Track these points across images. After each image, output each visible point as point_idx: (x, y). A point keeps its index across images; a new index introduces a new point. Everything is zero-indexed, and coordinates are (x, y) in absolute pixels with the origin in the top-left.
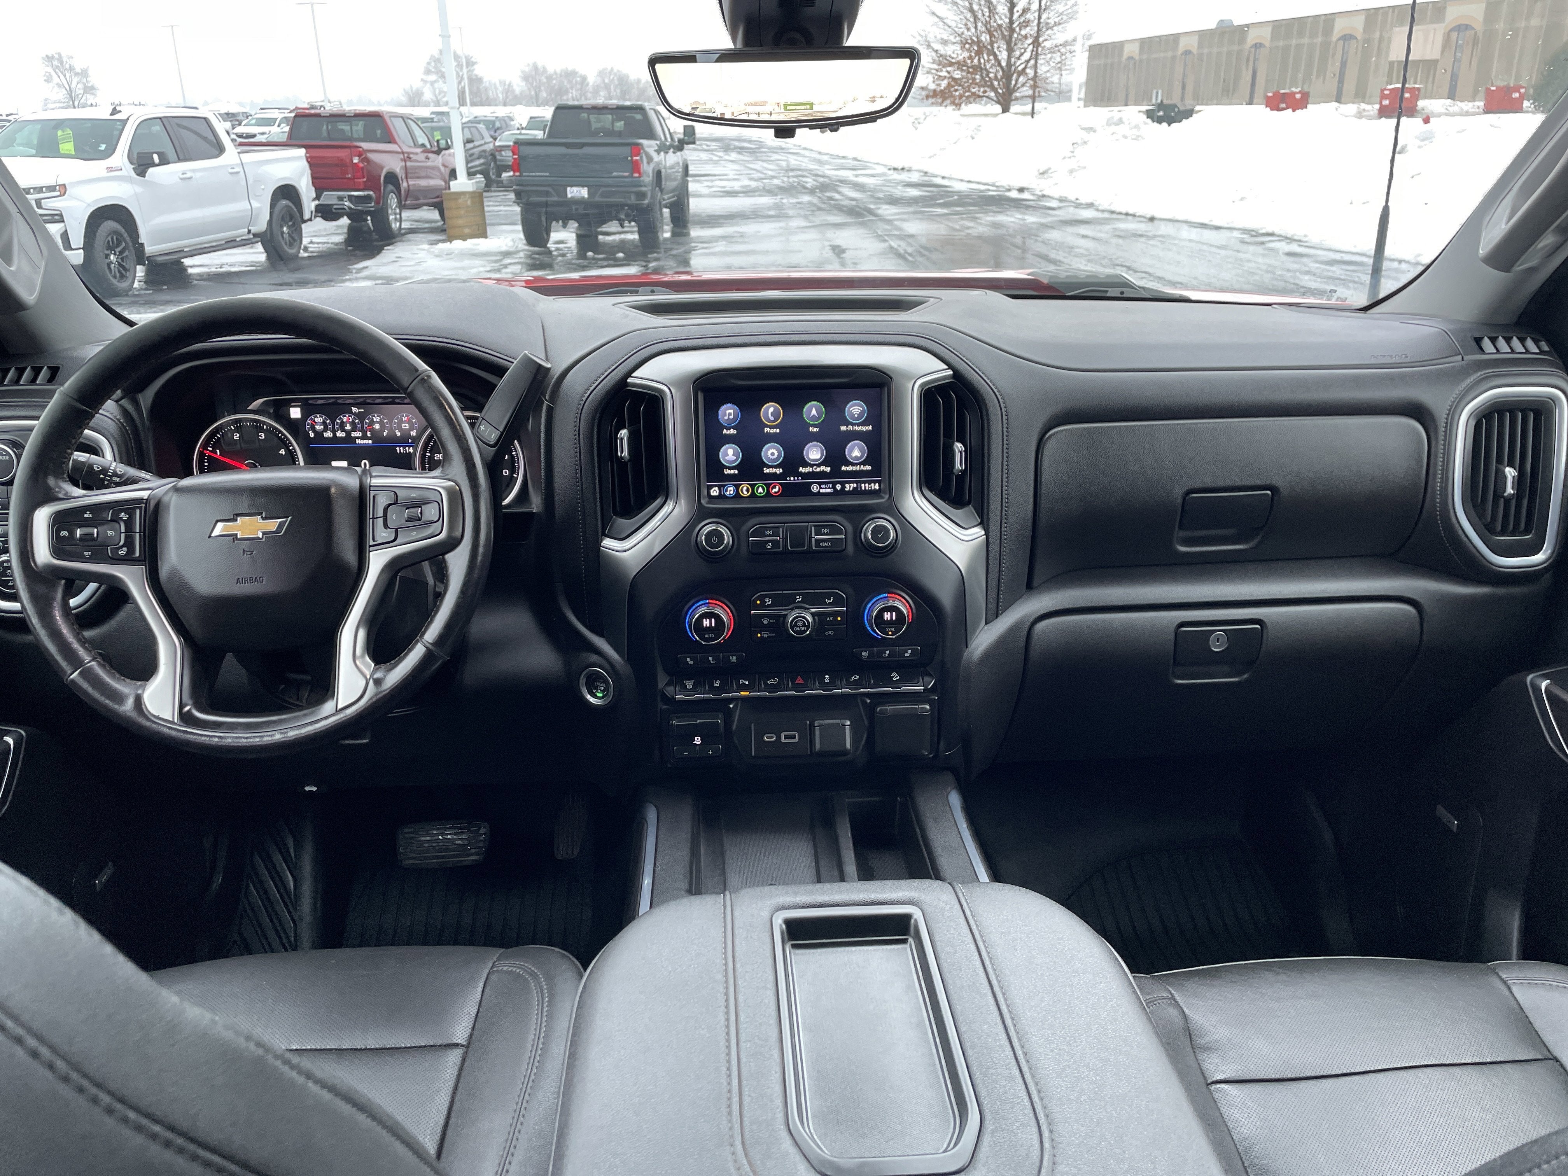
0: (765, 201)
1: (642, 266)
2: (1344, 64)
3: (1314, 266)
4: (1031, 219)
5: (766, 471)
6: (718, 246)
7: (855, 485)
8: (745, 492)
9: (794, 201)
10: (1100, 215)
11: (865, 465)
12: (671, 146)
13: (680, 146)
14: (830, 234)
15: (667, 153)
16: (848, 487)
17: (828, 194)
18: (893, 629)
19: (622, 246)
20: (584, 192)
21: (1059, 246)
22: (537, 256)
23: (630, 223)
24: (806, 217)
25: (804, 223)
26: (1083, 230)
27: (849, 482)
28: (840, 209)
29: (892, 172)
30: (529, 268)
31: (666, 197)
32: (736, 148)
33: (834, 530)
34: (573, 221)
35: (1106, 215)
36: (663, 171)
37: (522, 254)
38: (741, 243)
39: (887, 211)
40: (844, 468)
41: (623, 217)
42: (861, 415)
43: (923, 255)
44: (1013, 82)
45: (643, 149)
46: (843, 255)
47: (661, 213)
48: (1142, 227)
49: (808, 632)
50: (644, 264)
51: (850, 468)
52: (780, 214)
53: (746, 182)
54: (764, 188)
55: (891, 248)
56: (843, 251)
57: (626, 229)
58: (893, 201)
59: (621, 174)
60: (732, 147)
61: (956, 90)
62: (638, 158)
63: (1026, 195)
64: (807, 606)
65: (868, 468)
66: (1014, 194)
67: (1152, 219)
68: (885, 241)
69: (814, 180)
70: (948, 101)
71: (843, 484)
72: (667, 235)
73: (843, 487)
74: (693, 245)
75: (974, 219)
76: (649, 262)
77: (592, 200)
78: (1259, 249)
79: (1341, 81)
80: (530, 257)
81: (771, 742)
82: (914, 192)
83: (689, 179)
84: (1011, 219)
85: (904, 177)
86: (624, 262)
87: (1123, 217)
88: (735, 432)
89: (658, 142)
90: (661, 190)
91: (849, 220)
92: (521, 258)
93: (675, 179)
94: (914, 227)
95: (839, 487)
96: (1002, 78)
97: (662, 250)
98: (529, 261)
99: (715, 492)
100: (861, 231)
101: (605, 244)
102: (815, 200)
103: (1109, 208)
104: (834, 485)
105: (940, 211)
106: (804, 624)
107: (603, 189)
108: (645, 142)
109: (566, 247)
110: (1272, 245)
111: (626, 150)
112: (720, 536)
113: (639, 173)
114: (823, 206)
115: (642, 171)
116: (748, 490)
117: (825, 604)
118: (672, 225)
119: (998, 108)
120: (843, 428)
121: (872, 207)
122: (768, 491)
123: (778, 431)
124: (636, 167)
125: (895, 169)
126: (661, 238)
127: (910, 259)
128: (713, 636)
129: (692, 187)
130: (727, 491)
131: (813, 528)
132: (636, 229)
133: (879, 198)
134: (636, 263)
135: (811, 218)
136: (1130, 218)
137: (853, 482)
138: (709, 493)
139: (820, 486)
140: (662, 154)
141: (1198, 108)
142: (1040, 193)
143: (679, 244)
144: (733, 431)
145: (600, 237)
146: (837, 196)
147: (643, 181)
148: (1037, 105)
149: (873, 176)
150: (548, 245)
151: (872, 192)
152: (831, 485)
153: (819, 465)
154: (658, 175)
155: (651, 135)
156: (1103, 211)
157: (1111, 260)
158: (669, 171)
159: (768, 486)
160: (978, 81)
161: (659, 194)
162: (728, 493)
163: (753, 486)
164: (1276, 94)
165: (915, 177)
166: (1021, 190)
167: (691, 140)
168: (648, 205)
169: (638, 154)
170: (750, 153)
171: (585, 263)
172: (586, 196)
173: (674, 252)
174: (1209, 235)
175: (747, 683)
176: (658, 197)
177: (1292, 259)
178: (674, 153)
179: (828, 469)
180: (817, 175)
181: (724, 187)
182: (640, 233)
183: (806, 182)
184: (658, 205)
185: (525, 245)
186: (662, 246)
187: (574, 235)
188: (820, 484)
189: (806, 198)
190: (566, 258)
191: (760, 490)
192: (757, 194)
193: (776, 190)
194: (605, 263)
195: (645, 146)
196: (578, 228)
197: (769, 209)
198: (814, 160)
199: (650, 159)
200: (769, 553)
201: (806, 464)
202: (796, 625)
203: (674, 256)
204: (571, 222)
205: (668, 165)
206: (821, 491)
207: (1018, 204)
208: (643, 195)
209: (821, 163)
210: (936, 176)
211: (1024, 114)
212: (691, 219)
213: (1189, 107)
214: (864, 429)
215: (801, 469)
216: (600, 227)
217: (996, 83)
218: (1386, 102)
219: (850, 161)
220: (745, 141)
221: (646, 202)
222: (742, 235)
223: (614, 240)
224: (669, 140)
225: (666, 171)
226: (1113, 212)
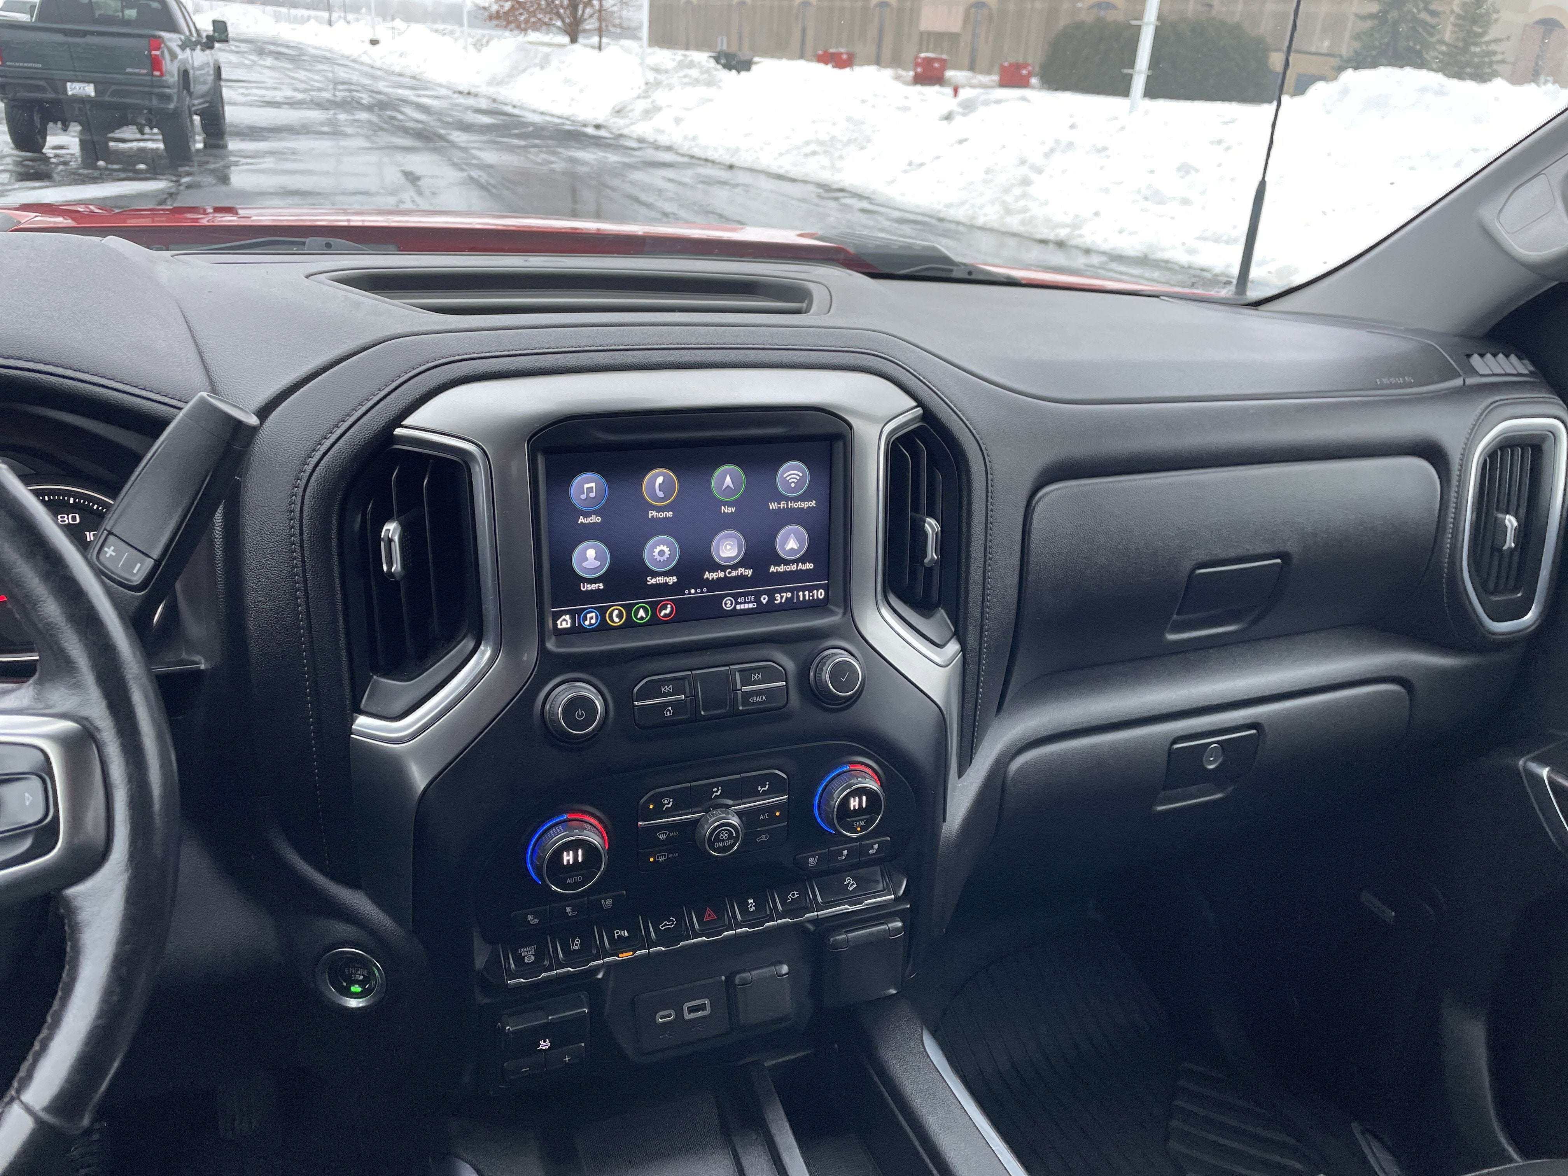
0: (314, 115)
1: (172, 181)
2: (881, 31)
3: (887, 224)
4: (613, 158)
5: (651, 581)
6: (265, 162)
7: (789, 595)
8: (616, 620)
9: (350, 117)
10: (679, 159)
11: (804, 563)
12: (197, 43)
13: (209, 43)
14: (399, 157)
15: (194, 50)
16: (778, 598)
17: (389, 113)
18: (862, 823)
19: (141, 155)
20: (90, 90)
21: (648, 188)
22: (30, 163)
23: (151, 128)
24: (367, 137)
25: (366, 144)
26: (670, 173)
27: (780, 591)
28: (406, 131)
29: (456, 96)
30: (20, 178)
31: (196, 102)
32: (271, 53)
33: (770, 675)
34: (76, 124)
35: (686, 160)
36: (191, 72)
37: (9, 160)
38: (295, 161)
39: (457, 137)
40: (773, 569)
41: (143, 122)
42: (799, 484)
43: (508, 189)
44: (580, 12)
45: (163, 42)
46: (419, 183)
47: (192, 121)
48: (724, 175)
49: (735, 848)
50: (174, 179)
51: (782, 568)
52: (335, 132)
53: (290, 93)
54: (312, 100)
55: (471, 178)
56: (418, 178)
57: (146, 137)
58: (466, 127)
59: (137, 71)
60: (267, 51)
61: (521, 14)
62: (158, 53)
63: (602, 133)
64: (730, 802)
65: (810, 566)
66: (590, 131)
67: (731, 167)
68: (462, 170)
69: (370, 96)
70: (513, 26)
71: (771, 595)
72: (200, 146)
73: (772, 598)
74: (233, 159)
75: (554, 153)
76: (180, 176)
77: (99, 99)
78: (832, 204)
79: (879, 46)
80: (19, 164)
81: (669, 1022)
82: (486, 120)
83: (223, 83)
84: (589, 155)
85: (471, 102)
86: (148, 175)
87: (702, 162)
88: (598, 519)
89: (183, 37)
90: (190, 94)
91: (418, 144)
92: (8, 164)
93: (205, 83)
94: (490, 157)
95: (764, 599)
96: (568, 6)
97: (196, 164)
98: (20, 169)
99: (565, 622)
100: (435, 157)
101: (118, 153)
102: (375, 119)
103: (688, 153)
104: (758, 595)
105: (516, 142)
106: (730, 836)
107: (114, 87)
108: (165, 35)
109: (68, 154)
110: (844, 201)
111: (144, 42)
112: (585, 703)
113: (160, 70)
114: (385, 126)
115: (164, 69)
116: (620, 616)
117: (757, 794)
118: (204, 135)
119: (566, 39)
120: (773, 506)
121: (443, 132)
122: (654, 614)
123: (670, 514)
124: (156, 64)
125: (460, 93)
126: (193, 149)
127: (494, 191)
128: (579, 878)
129: (227, 93)
130: (585, 619)
131: (737, 675)
132: (160, 137)
133: (448, 123)
134: (164, 177)
135: (374, 138)
136: (710, 164)
137: (786, 590)
138: (555, 625)
139: (736, 600)
140: (188, 50)
141: (756, 59)
142: (618, 132)
143: (216, 157)
144: (595, 519)
145: (111, 144)
146: (400, 117)
147: (166, 81)
148: (605, 40)
149: (437, 97)
150: (44, 151)
151: (439, 115)
152: (753, 597)
153: (734, 567)
154: (185, 75)
155: (173, 28)
156: (683, 155)
157: (701, 206)
158: (198, 73)
159: (653, 605)
160: (544, 7)
161: (188, 99)
162: (587, 623)
163: (628, 608)
164: (826, 52)
165: (484, 104)
166: (598, 127)
167: (223, 37)
168: (176, 109)
169: (158, 48)
170: (289, 59)
171: (96, 173)
172: (93, 94)
173: (211, 166)
174: (785, 186)
175: (626, 934)
176: (187, 102)
177: (866, 216)
178: (203, 50)
179: (748, 573)
180: (372, 91)
181: (264, 96)
182: (165, 142)
183: (362, 98)
184: (187, 111)
185: (13, 149)
186: (195, 159)
187: (77, 140)
188: (736, 596)
189: (364, 116)
190: (69, 167)
191: (642, 613)
192: (304, 106)
193: (328, 104)
194: (123, 175)
195: (165, 40)
196: (82, 132)
197: (322, 124)
198: (367, 74)
199: (174, 56)
200: (670, 723)
201: (715, 567)
202: (717, 839)
203: (213, 171)
204: (72, 124)
205: (196, 64)
206: (738, 607)
207: (596, 142)
208: (168, 98)
209: (373, 77)
210: (506, 104)
211: (593, 47)
212: (228, 129)
213: (748, 58)
214: (805, 505)
215: (707, 575)
216: (113, 132)
217: (562, 11)
218: (919, 70)
219: (407, 80)
220: (281, 45)
221: (172, 106)
222: (294, 152)
223: (131, 149)
224: (195, 34)
225: (194, 73)
226: (692, 157)
